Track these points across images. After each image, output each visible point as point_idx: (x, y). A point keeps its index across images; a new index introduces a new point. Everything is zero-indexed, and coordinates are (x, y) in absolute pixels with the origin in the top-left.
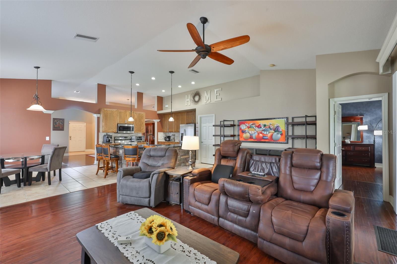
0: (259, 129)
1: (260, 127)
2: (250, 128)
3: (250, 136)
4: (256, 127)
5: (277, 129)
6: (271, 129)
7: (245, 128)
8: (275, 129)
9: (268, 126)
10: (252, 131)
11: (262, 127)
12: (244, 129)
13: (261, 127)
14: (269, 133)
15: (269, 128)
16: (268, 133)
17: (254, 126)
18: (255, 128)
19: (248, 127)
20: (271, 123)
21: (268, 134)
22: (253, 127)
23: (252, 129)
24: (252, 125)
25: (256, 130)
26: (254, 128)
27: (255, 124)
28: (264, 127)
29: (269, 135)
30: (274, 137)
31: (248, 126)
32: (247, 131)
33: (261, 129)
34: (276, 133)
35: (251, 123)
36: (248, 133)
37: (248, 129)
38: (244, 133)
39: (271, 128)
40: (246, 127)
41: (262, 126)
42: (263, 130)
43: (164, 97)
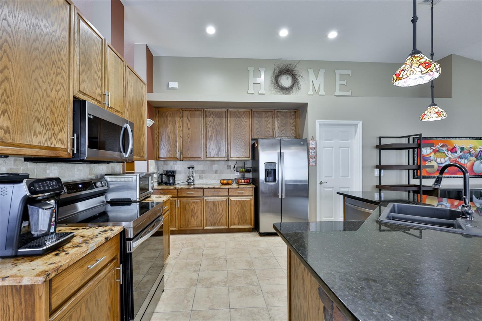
0: (453, 155)
1: (454, 150)
2: (437, 153)
3: (438, 166)
4: (448, 151)
5: (480, 155)
6: (471, 155)
7: (430, 153)
8: (478, 155)
9: (466, 150)
10: (442, 158)
11: (459, 152)
12: (427, 155)
13: (456, 152)
14: (468, 161)
15: (468, 153)
16: (466, 161)
17: (444, 148)
18: (446, 152)
19: (435, 152)
20: (472, 146)
21: (467, 164)
22: (443, 150)
23: (442, 154)
24: (442, 147)
25: (447, 156)
26: (444, 153)
27: (447, 146)
28: (461, 152)
29: (469, 164)
30: (475, 168)
31: (433, 149)
32: (432, 158)
33: (456, 155)
34: (478, 161)
35: (440, 144)
36: (435, 161)
37: (434, 154)
38: (426, 162)
39: (471, 153)
40: (432, 150)
41: (457, 150)
42: (460, 157)
43: (158, 57)
